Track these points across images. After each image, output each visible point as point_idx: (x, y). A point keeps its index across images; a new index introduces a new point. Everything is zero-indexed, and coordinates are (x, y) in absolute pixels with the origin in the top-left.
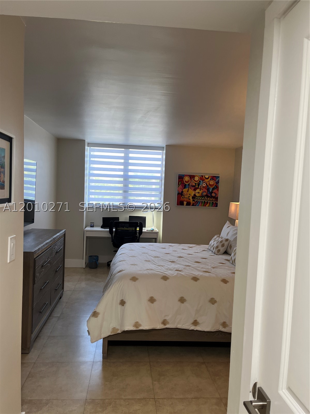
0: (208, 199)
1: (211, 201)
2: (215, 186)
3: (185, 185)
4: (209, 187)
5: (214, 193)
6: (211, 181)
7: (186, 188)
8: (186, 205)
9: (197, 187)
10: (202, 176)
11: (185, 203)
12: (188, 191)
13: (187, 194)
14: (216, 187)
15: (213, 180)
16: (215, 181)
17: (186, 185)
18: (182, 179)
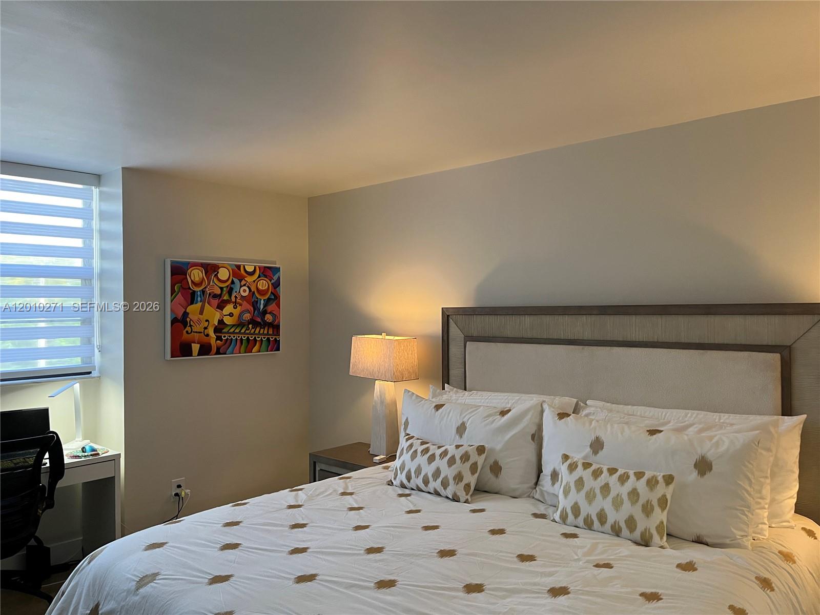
0: (257, 332)
1: (263, 337)
2: (272, 293)
3: (191, 293)
4: (257, 298)
5: (269, 313)
6: (262, 281)
7: (196, 303)
8: (198, 356)
9: (225, 298)
10: (238, 267)
11: (196, 348)
12: (201, 313)
13: (199, 321)
14: (273, 297)
15: (266, 276)
16: (271, 281)
17: (194, 292)
18: (182, 277)
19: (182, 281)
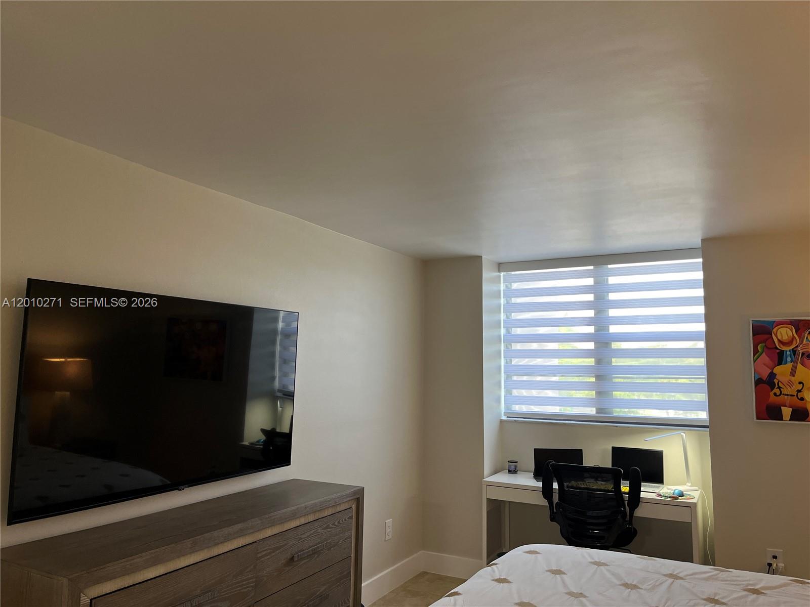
18: (766, 336)
19: (767, 340)
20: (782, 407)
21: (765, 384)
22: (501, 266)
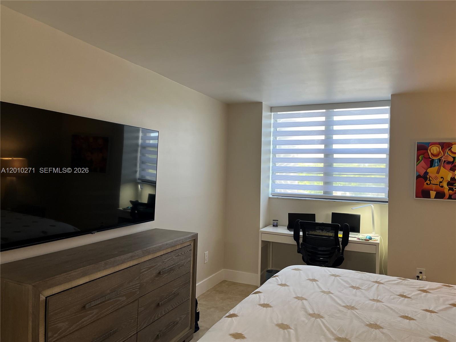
18: (424, 151)
19: (424, 154)
20: (430, 191)
21: (422, 178)
22: (272, 109)
